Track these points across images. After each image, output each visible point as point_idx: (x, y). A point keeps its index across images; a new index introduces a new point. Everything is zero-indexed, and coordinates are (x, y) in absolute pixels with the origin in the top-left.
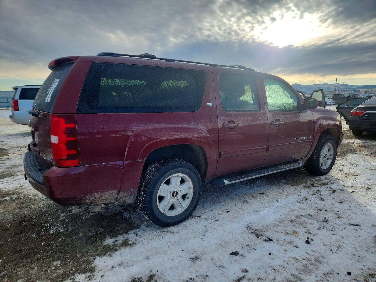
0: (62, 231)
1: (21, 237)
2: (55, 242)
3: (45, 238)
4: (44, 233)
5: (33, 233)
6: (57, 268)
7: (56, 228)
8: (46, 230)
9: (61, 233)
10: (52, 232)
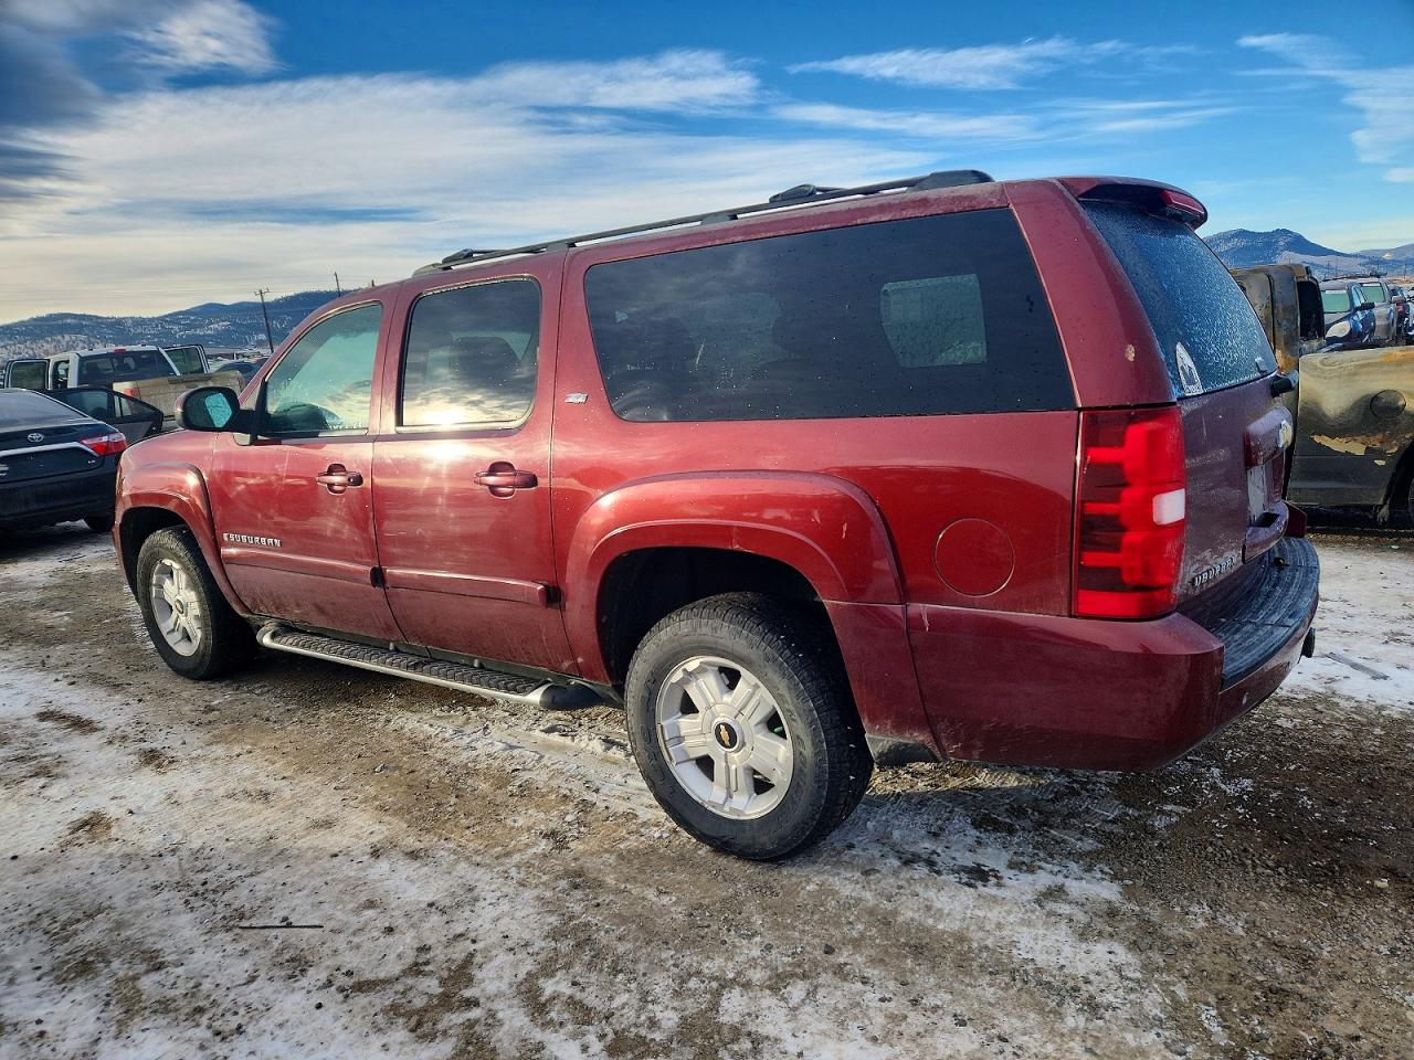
0: (1216, 772)
1: (1346, 815)
2: (1258, 757)
3: (1276, 780)
4: (1268, 793)
5: (1303, 812)
6: (1290, 718)
7: (1223, 786)
8: (1257, 796)
9: (1222, 766)
10: (1247, 782)
